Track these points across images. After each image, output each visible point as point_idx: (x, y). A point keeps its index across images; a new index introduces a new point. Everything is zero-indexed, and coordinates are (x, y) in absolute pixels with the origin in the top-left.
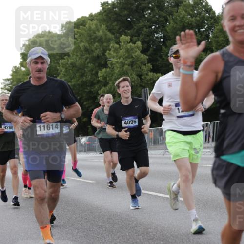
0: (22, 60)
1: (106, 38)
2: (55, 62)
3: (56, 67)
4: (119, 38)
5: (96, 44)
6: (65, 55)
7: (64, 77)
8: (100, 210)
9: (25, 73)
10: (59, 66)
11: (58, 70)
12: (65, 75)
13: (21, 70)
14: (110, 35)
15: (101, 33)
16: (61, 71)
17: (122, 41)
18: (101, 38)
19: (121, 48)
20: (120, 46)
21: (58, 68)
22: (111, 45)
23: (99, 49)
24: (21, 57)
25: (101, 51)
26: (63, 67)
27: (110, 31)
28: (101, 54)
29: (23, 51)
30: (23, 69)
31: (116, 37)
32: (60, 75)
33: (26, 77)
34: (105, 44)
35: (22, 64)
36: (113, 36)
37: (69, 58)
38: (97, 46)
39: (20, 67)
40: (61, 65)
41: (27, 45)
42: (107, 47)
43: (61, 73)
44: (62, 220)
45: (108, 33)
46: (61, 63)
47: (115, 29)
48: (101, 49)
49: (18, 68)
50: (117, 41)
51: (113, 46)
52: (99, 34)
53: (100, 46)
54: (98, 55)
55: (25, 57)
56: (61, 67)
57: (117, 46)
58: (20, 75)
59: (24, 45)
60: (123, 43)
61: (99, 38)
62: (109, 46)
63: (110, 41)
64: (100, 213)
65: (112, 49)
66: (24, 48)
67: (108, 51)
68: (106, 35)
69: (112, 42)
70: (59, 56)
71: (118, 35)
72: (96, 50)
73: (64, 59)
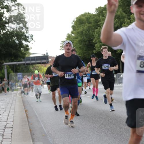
0: (72, 30)
1: (122, 16)
2: (92, 30)
3: (93, 34)
4: (130, 16)
5: (116, 20)
6: (98, 27)
7: (98, 39)
8: (121, 118)
9: (74, 38)
10: (94, 33)
11: (94, 36)
12: (98, 38)
13: (72, 35)
14: (124, 14)
15: (119, 13)
16: (96, 36)
17: (132, 18)
18: (119, 16)
19: (131, 22)
20: (130, 21)
21: (94, 34)
22: (126, 20)
23: (118, 23)
24: (72, 28)
25: (119, 24)
26: (97, 33)
27: (124, 12)
28: (120, 26)
29: (73, 25)
30: (73, 35)
31: (128, 16)
32: (95, 39)
33: (75, 40)
34: (122, 20)
35: (72, 32)
36: (126, 15)
37: (100, 28)
38: (117, 21)
39: (72, 34)
40: (95, 32)
41: (75, 21)
42: (122, 21)
43: (96, 37)
44: (98, 124)
45: (123, 13)
46: (96, 31)
47: (127, 11)
48: (119, 23)
49: (70, 35)
50: (129, 18)
51: (126, 21)
52: (118, 14)
53: (119, 21)
54: (117, 26)
55: (74, 28)
56: (96, 33)
57: (129, 21)
58: (71, 39)
59: (74, 21)
60: (132, 19)
61: (118, 16)
62: (124, 21)
63: (124, 18)
64: (121, 119)
65: (126, 23)
66: (74, 23)
67: (123, 24)
68: (122, 14)
69: (125, 18)
70: (95, 27)
71: (129, 14)
72: (116, 23)
73: (97, 29)
